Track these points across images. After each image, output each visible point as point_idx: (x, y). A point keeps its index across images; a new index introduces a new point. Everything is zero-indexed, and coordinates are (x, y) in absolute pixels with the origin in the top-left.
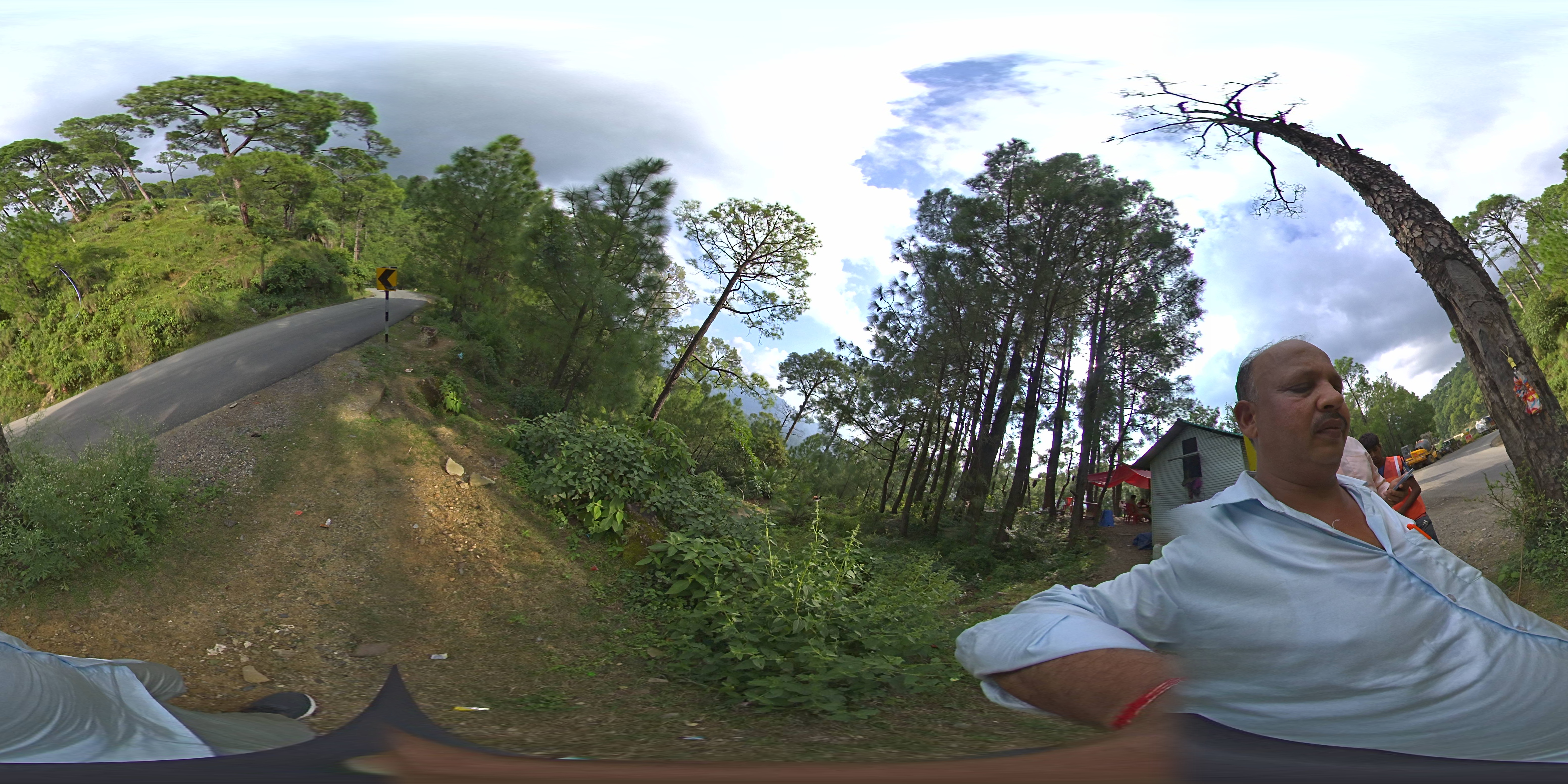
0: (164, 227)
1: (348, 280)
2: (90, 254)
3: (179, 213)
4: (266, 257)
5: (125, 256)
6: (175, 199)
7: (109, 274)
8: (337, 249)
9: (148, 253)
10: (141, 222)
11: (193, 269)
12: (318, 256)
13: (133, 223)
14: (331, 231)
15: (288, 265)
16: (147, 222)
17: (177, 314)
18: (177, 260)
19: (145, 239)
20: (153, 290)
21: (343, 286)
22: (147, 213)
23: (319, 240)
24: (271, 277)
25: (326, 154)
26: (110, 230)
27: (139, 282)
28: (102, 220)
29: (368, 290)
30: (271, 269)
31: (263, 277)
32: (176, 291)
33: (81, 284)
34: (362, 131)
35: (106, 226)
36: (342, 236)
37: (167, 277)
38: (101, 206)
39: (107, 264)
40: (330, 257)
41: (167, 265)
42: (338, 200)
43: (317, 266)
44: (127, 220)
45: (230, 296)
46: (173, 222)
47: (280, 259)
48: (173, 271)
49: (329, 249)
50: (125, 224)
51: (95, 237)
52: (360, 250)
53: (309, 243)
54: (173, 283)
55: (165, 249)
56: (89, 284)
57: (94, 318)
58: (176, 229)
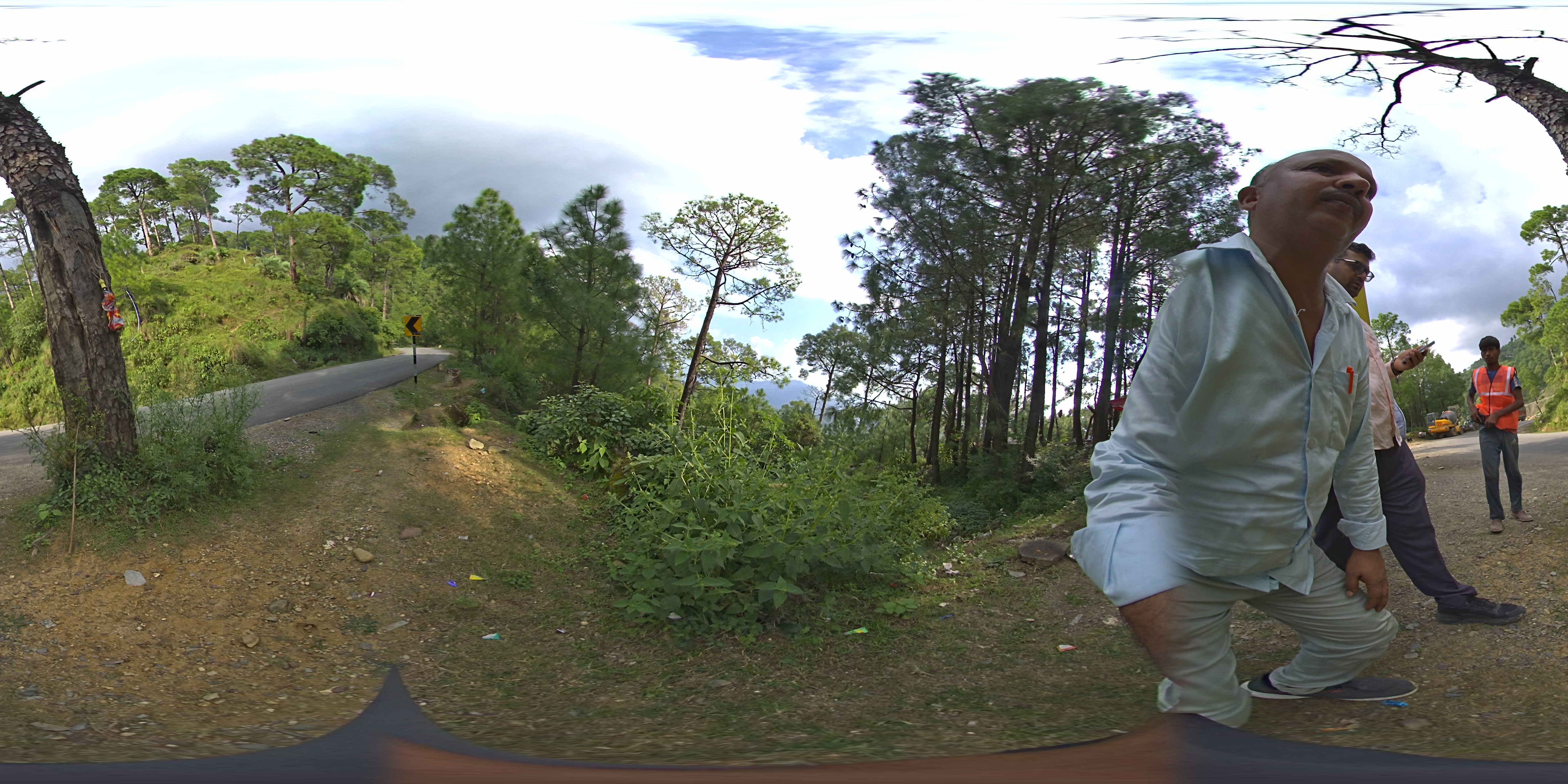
0: (224, 275)
1: (378, 338)
2: (156, 286)
3: (239, 263)
4: (308, 312)
5: (187, 295)
6: (236, 250)
7: (170, 308)
8: (368, 308)
9: (207, 296)
10: (205, 266)
11: (244, 316)
12: (353, 314)
13: (198, 266)
14: (364, 291)
15: (327, 321)
16: (211, 267)
17: (227, 354)
18: (231, 307)
19: (205, 283)
20: (206, 331)
21: (374, 344)
22: (212, 259)
23: (353, 299)
24: (311, 332)
25: (360, 216)
26: (176, 269)
27: (195, 321)
28: (171, 258)
29: (397, 349)
30: (312, 324)
31: (304, 331)
32: (228, 335)
33: (143, 311)
34: (386, 193)
35: (174, 264)
36: (372, 296)
37: (220, 321)
38: (174, 245)
39: (171, 298)
40: (363, 315)
41: (221, 310)
42: (369, 261)
43: (352, 323)
44: (194, 262)
45: (275, 346)
46: (232, 270)
47: (320, 315)
48: (226, 316)
49: (362, 308)
50: (191, 265)
51: (163, 272)
52: (388, 312)
53: (346, 302)
54: (225, 327)
55: (222, 295)
56: (149, 313)
57: (150, 346)
58: (234, 278)
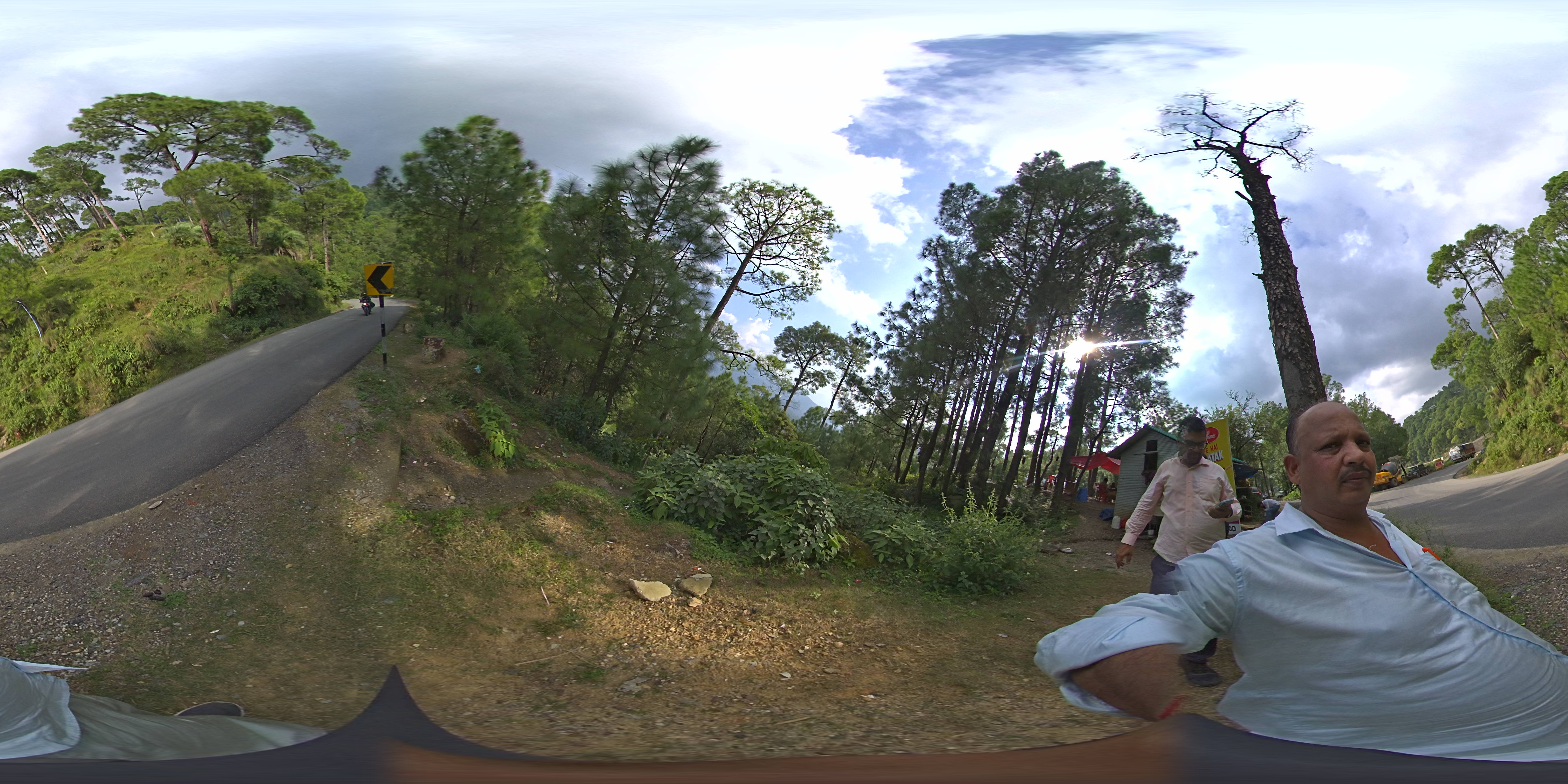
0: (131, 255)
2: (56, 287)
3: (146, 239)
4: (233, 277)
5: (90, 287)
6: (144, 226)
7: (71, 308)
8: (308, 261)
9: (113, 283)
10: (109, 250)
11: (158, 296)
13: (101, 252)
14: (299, 244)
15: (257, 282)
16: (115, 250)
17: (139, 348)
18: (143, 289)
19: (111, 269)
20: (114, 324)
22: (115, 241)
23: (287, 254)
24: (240, 297)
26: (79, 261)
27: (102, 314)
28: (73, 251)
29: (344, 302)
30: (240, 289)
31: (232, 299)
32: (143, 322)
33: (44, 319)
35: (76, 256)
36: (309, 248)
37: (131, 308)
39: (71, 296)
41: (132, 295)
42: (300, 211)
43: (288, 281)
44: (95, 249)
45: (199, 323)
46: (140, 248)
47: (248, 277)
48: (138, 300)
49: (299, 262)
50: (94, 253)
51: (65, 268)
52: (330, 263)
54: (139, 313)
55: (131, 278)
56: (52, 319)
58: (143, 256)
